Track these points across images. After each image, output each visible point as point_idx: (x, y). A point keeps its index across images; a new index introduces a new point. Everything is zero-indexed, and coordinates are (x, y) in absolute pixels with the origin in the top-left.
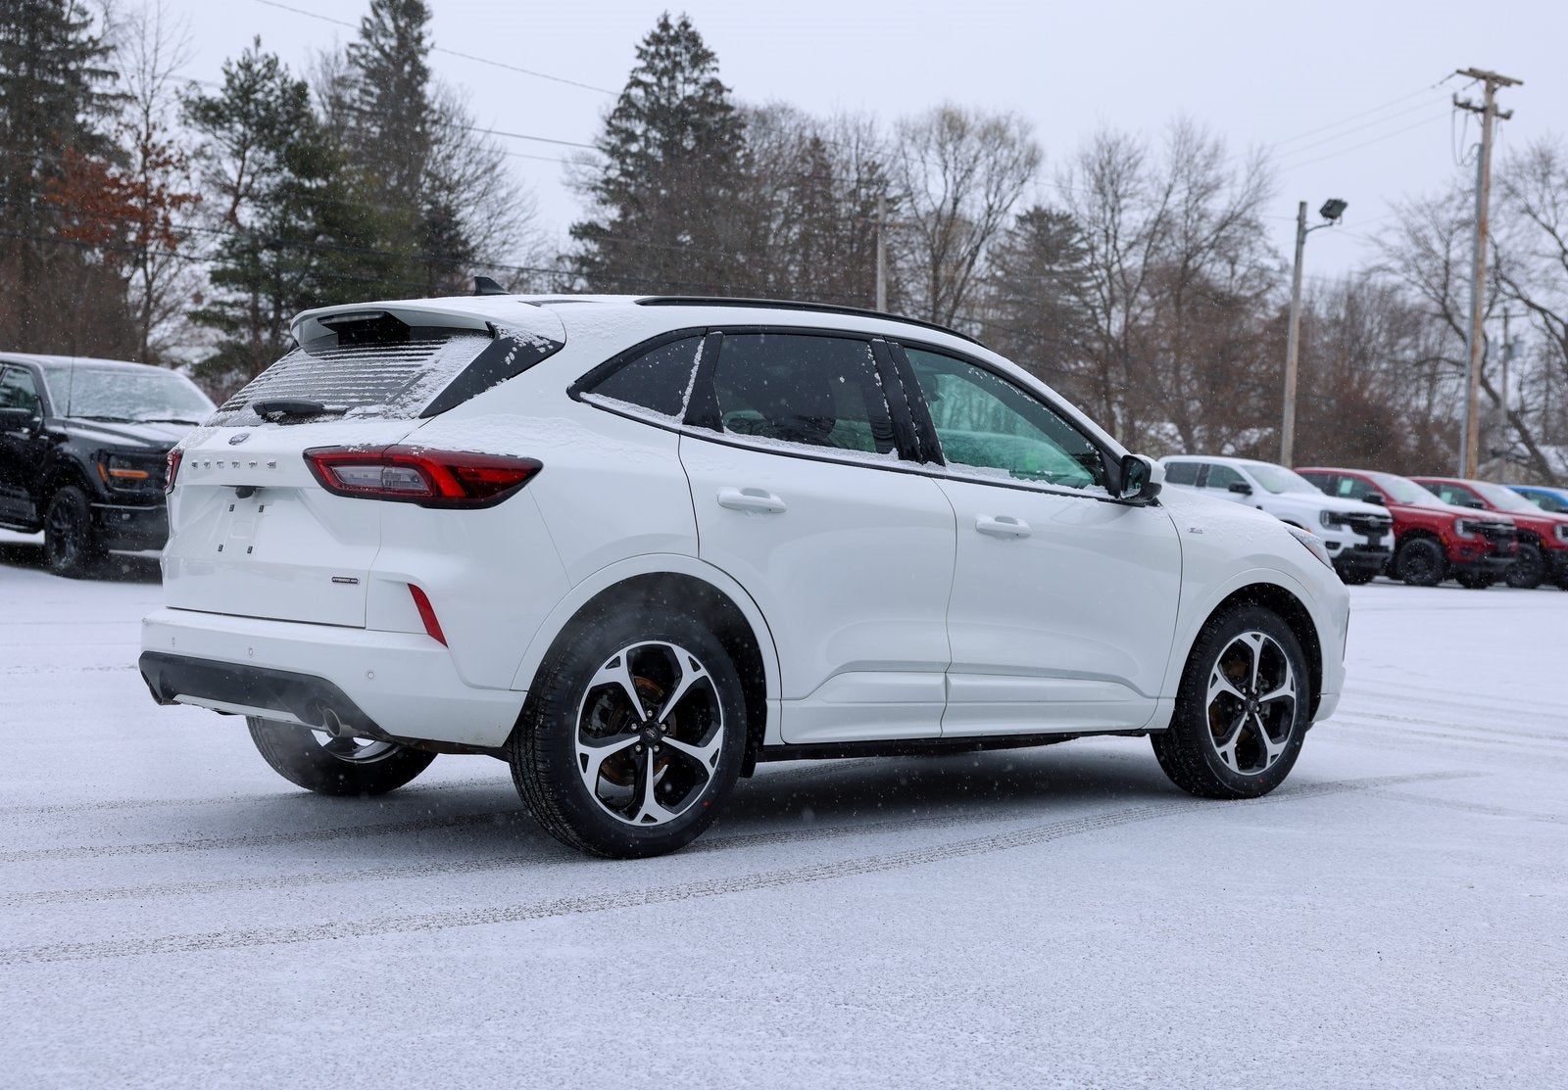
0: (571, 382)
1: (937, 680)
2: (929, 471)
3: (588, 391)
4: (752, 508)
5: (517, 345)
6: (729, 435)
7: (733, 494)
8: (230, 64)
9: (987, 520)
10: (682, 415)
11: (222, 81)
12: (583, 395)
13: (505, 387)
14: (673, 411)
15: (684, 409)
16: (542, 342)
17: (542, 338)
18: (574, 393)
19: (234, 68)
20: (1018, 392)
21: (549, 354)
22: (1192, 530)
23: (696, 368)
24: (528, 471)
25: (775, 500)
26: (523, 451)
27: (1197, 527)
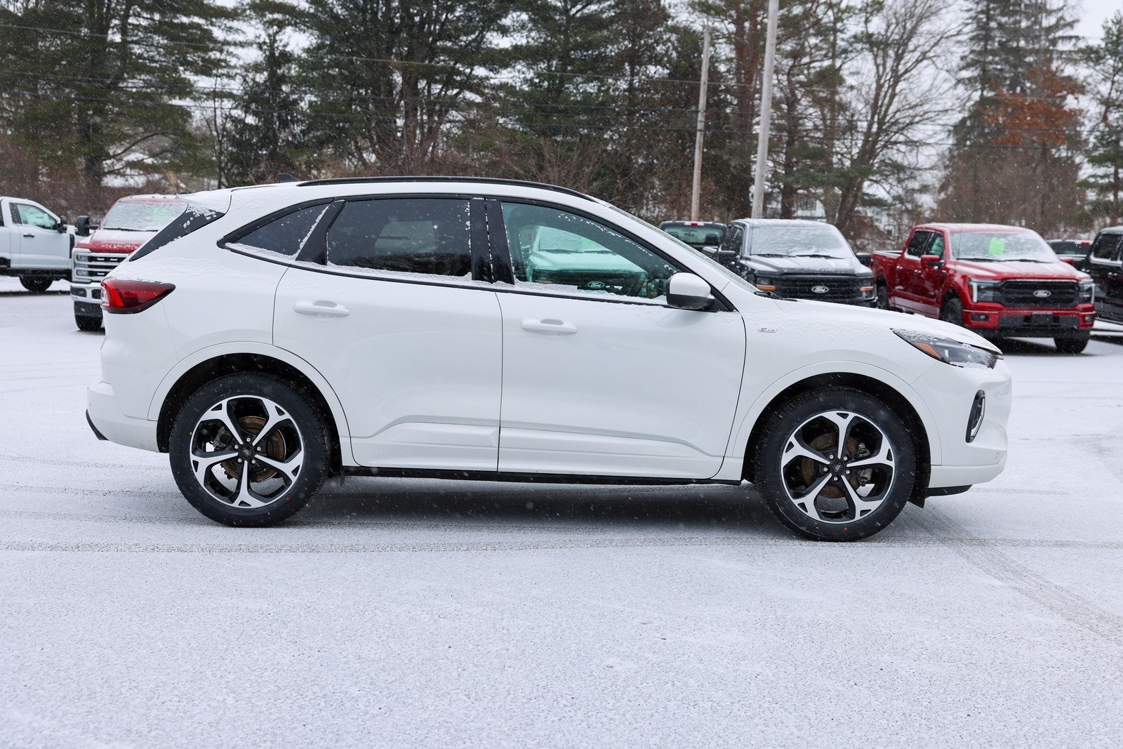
0: (221, 237)
1: (490, 432)
2: (495, 288)
3: (233, 242)
4: (322, 313)
5: (193, 216)
6: (331, 267)
7: (308, 304)
8: (1107, 22)
9: (533, 322)
10: (296, 255)
11: (1102, 34)
12: (228, 245)
13: (179, 241)
14: (290, 253)
15: (299, 251)
16: (211, 213)
17: (211, 211)
18: (221, 244)
19: (1110, 24)
20: (603, 229)
21: (213, 220)
22: (763, 330)
23: (316, 225)
24: (167, 290)
25: (339, 308)
26: (165, 280)
27: (769, 327)
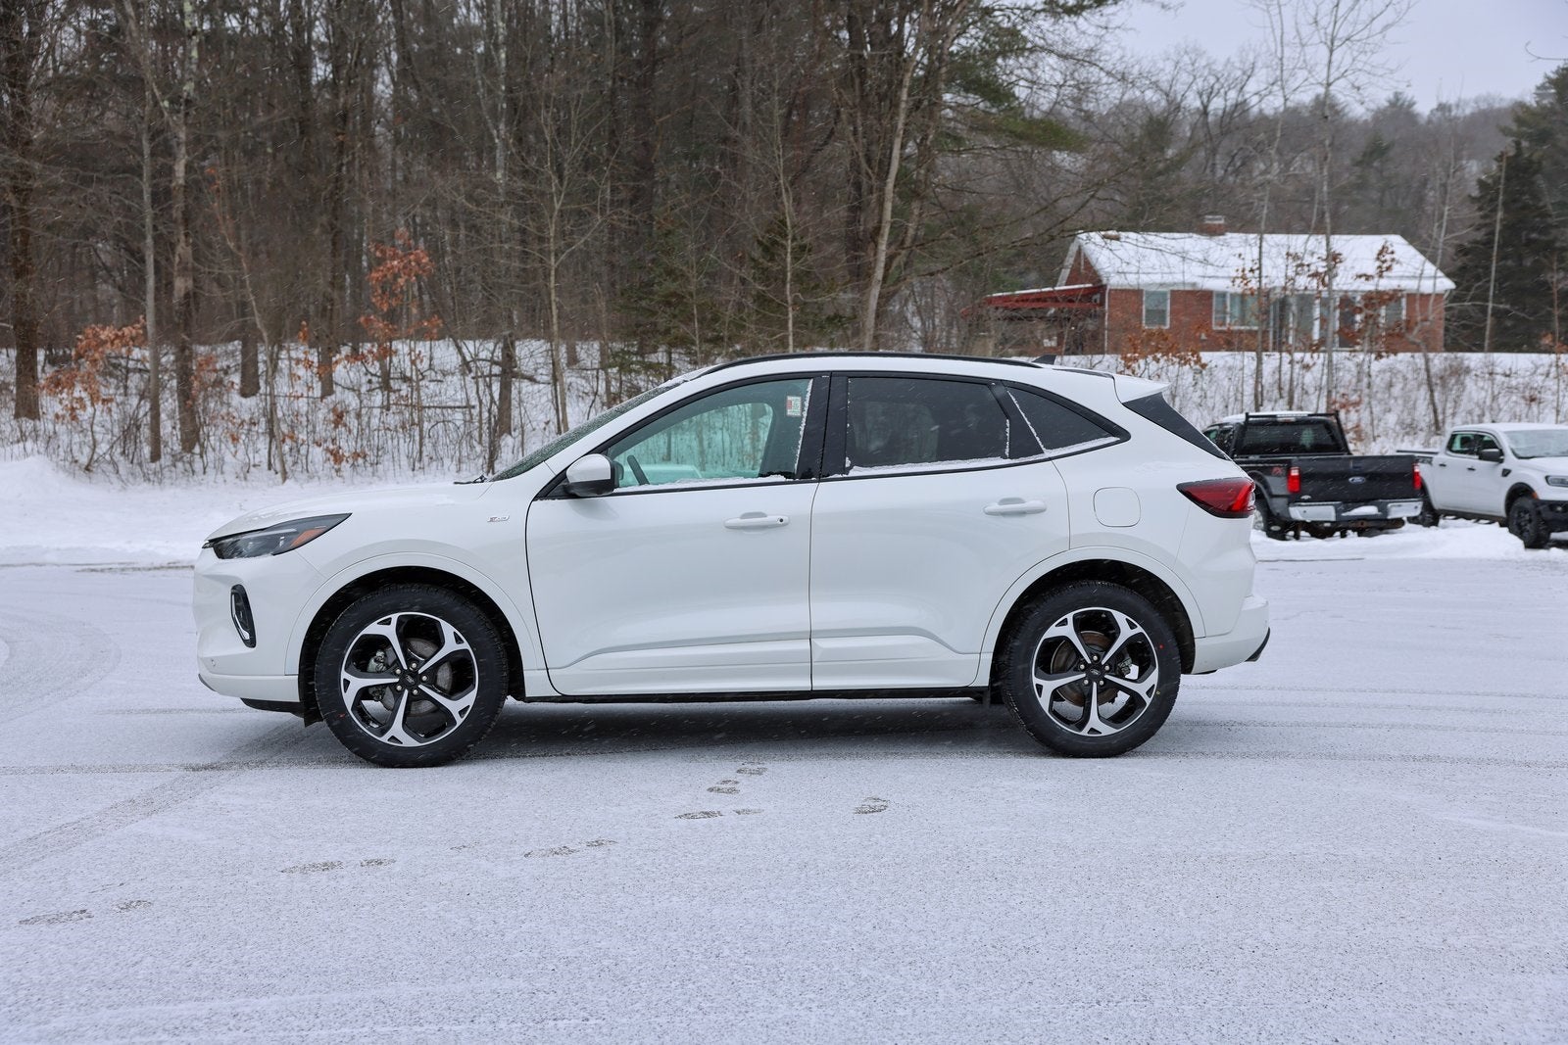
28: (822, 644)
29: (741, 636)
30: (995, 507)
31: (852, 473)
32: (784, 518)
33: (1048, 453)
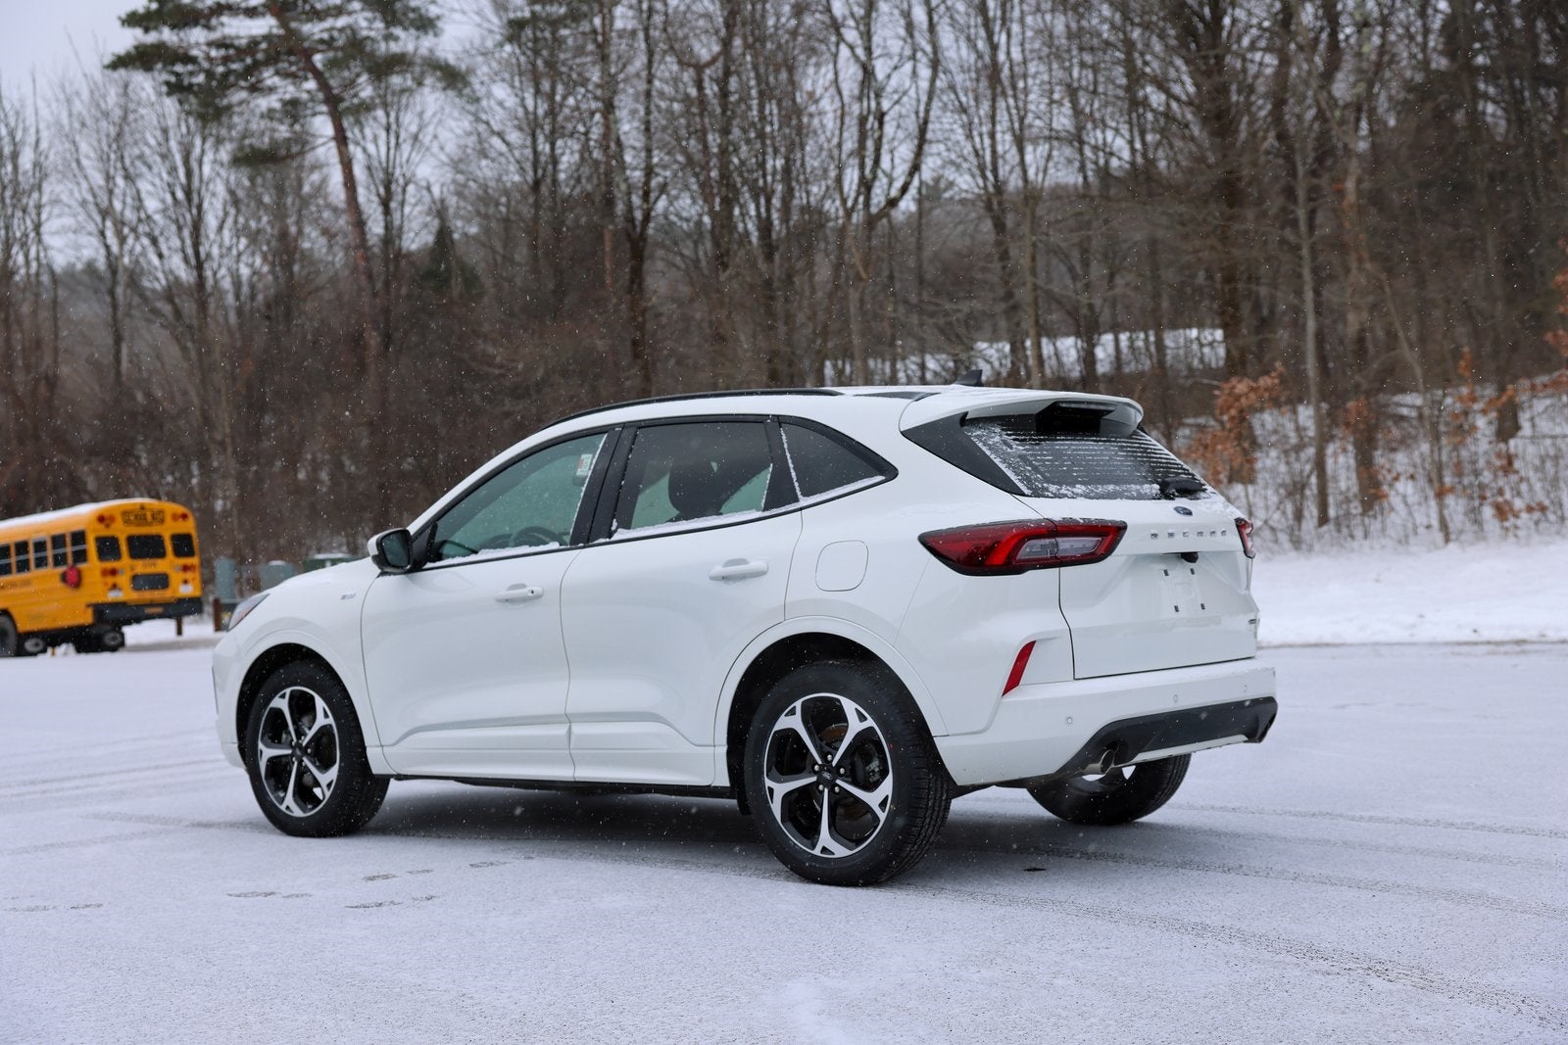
28: (578, 729)
29: (513, 718)
30: (719, 570)
31: (615, 537)
32: (535, 589)
33: (804, 501)
